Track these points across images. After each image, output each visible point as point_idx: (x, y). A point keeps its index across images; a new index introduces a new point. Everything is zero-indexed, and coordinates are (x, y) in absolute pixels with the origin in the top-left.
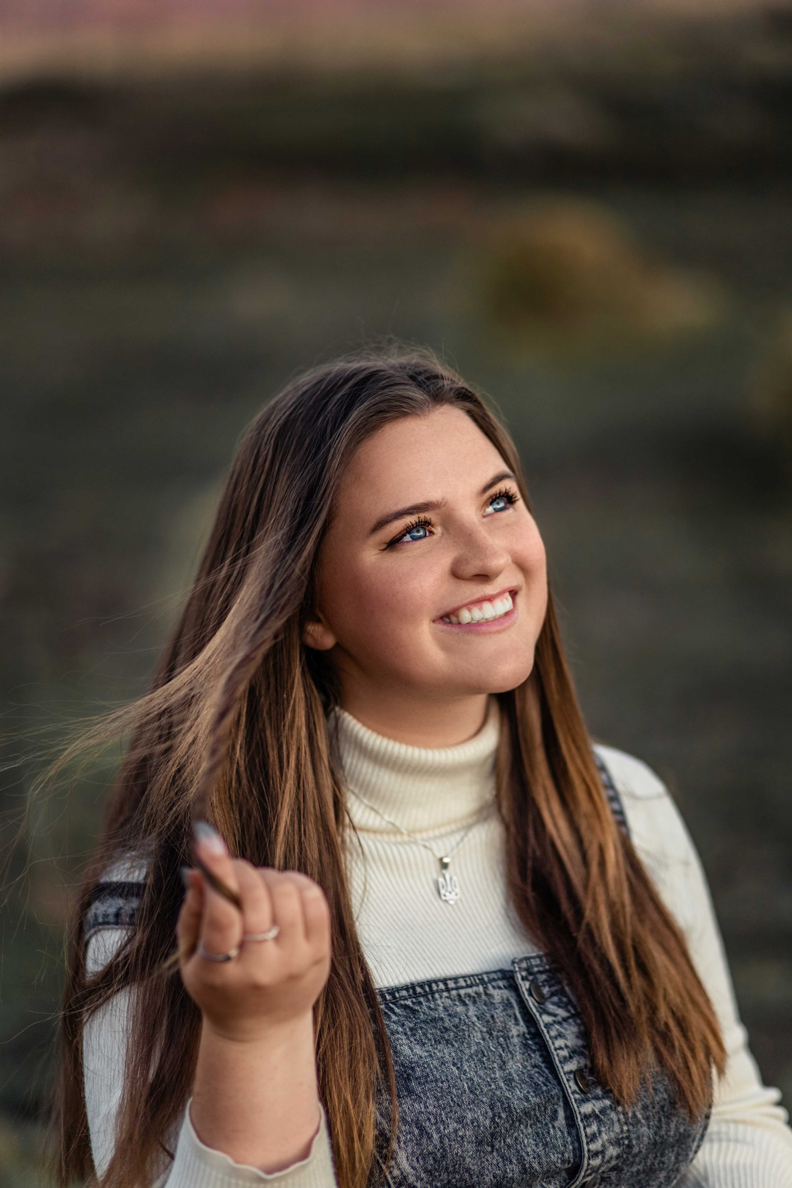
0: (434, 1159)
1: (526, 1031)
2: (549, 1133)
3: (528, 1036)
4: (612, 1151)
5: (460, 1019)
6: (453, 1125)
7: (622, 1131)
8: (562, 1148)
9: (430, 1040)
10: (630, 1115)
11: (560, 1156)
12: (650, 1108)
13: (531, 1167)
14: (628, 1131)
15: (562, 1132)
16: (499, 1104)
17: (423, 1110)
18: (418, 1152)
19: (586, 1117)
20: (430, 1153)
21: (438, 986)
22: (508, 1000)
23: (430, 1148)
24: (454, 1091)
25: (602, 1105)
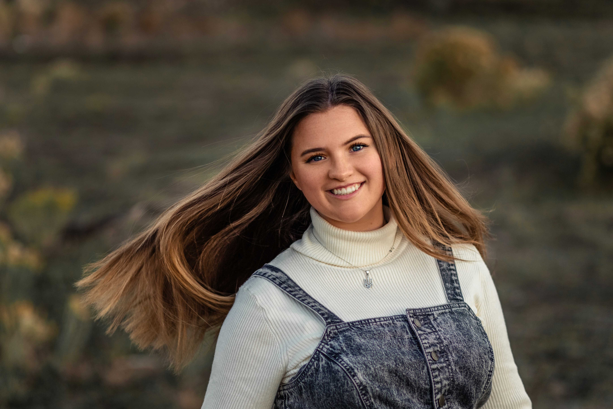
0: (372, 376)
1: (412, 337)
2: (420, 373)
3: (413, 339)
4: (445, 382)
5: (381, 331)
6: (379, 366)
7: (450, 375)
8: (425, 379)
9: (368, 338)
10: (454, 370)
11: (424, 382)
12: (463, 368)
13: (411, 384)
14: (453, 375)
15: (426, 374)
16: (398, 360)
17: (366, 360)
18: (366, 373)
19: (434, 370)
20: (371, 374)
21: (371, 321)
22: (404, 325)
23: (371, 372)
24: (379, 354)
25: (442, 366)
